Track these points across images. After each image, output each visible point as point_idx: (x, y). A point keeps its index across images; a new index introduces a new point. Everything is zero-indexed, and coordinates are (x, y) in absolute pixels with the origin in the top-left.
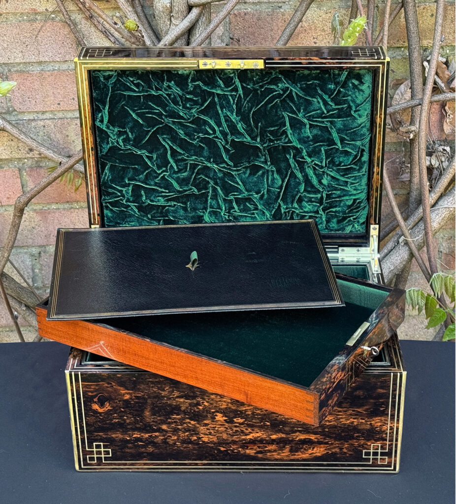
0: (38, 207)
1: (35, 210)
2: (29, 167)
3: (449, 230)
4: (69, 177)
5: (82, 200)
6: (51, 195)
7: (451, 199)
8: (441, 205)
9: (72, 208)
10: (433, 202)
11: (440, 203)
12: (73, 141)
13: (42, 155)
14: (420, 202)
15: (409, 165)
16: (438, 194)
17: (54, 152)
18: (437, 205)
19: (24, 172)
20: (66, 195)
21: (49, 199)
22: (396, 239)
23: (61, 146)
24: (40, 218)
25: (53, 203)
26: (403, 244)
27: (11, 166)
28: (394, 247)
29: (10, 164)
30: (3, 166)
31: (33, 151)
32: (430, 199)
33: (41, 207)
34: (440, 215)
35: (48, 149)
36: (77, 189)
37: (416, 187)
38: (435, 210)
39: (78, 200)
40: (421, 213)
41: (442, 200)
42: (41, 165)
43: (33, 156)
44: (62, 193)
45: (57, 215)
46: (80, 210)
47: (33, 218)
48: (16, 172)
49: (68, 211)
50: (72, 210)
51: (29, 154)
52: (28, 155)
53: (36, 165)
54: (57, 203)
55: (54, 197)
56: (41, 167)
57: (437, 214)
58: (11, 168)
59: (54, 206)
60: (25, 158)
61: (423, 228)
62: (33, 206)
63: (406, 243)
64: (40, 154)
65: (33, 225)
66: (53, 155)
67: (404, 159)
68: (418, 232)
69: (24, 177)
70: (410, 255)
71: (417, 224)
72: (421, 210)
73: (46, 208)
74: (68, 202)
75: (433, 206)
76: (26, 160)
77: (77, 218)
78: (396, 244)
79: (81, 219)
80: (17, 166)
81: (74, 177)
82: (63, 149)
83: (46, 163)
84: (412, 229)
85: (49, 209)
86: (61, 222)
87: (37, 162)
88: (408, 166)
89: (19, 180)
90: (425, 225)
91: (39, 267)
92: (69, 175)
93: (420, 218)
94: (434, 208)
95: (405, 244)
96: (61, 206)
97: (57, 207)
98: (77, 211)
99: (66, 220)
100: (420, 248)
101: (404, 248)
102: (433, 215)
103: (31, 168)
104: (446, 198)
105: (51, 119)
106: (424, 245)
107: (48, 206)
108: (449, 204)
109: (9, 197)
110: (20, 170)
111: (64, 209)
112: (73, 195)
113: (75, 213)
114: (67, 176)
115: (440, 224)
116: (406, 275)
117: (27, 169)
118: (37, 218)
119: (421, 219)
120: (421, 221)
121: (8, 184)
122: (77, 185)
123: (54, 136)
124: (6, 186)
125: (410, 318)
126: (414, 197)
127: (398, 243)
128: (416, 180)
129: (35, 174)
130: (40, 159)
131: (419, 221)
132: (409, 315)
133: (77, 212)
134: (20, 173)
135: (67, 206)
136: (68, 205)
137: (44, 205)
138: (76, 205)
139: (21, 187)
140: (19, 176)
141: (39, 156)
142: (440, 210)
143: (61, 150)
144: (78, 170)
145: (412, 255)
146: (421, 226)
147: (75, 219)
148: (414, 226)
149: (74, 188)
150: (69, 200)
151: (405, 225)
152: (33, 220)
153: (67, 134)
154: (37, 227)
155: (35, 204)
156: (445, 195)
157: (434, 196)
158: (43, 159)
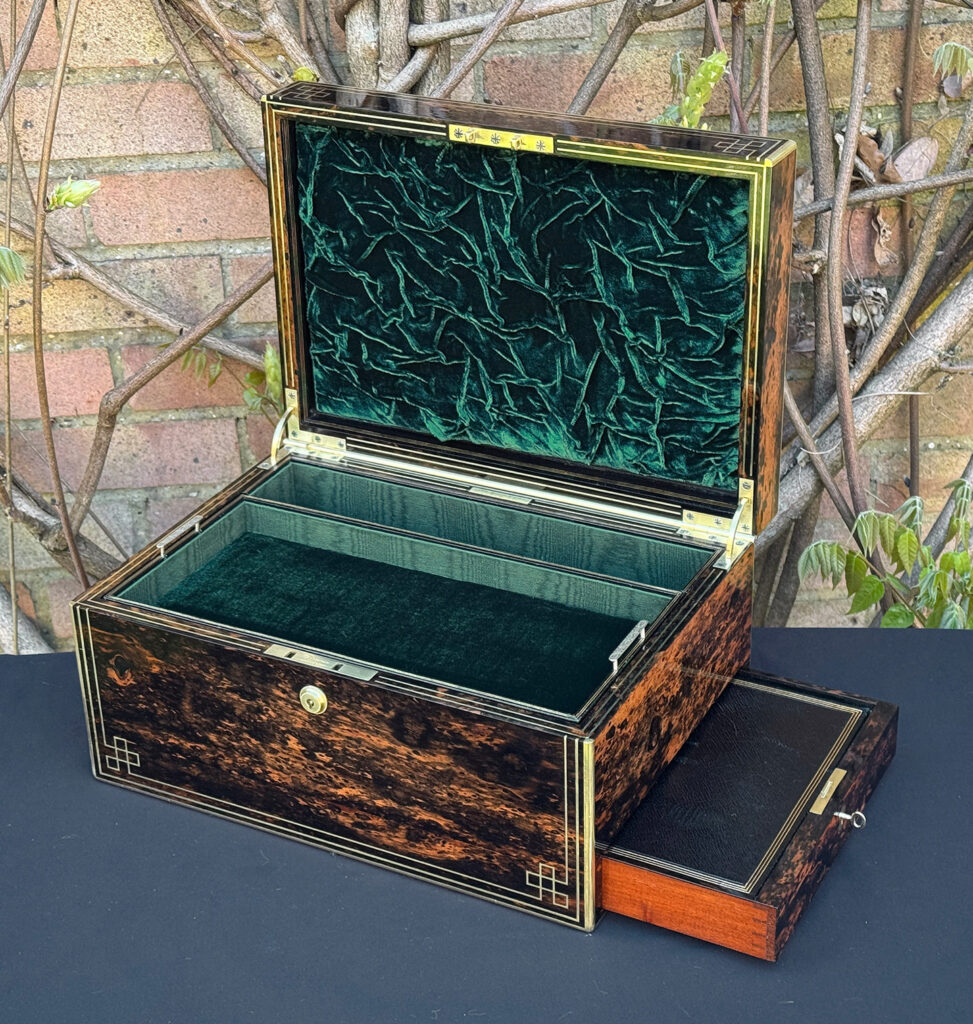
0: (143, 418)
1: (137, 424)
2: (126, 346)
3: (889, 441)
4: (197, 361)
5: (223, 403)
6: (167, 395)
7: (890, 379)
8: (872, 392)
9: (204, 418)
10: (857, 386)
11: (870, 388)
12: (206, 297)
13: (150, 324)
14: (833, 387)
15: (813, 324)
16: (866, 372)
17: (171, 316)
18: (864, 392)
19: (117, 353)
20: (194, 394)
21: (163, 402)
22: (791, 456)
23: (183, 306)
24: (146, 438)
25: (169, 409)
26: (803, 464)
27: (93, 344)
28: (788, 471)
29: (92, 340)
30: (80, 344)
31: (133, 316)
32: (851, 381)
33: (149, 417)
34: (869, 409)
35: (160, 311)
36: (213, 382)
37: (825, 362)
38: (861, 401)
39: (214, 403)
40: (835, 407)
41: (873, 383)
42: (148, 340)
43: (134, 326)
44: (185, 391)
45: (177, 430)
46: (219, 420)
47: (135, 438)
48: (103, 354)
49: (197, 423)
50: (205, 421)
51: (125, 320)
52: (125, 324)
53: (140, 342)
54: (177, 410)
55: (172, 399)
56: (148, 344)
57: (865, 409)
58: (94, 346)
59: (171, 416)
60: (120, 329)
61: (839, 434)
62: (133, 417)
63: (810, 463)
64: (146, 321)
65: (134, 451)
66: (168, 322)
67: (803, 314)
68: (831, 442)
69: (118, 362)
70: (816, 485)
71: (828, 428)
72: (835, 402)
73: (157, 419)
74: (196, 407)
75: (858, 393)
76: (121, 333)
77: (214, 436)
78: (792, 466)
79: (221, 437)
80: (105, 344)
81: (207, 362)
82: (187, 311)
83: (156, 338)
84: (819, 436)
85: (162, 420)
86: (185, 444)
87: (140, 335)
88: (811, 326)
89: (108, 369)
90: (842, 427)
91: (146, 528)
92: (198, 357)
93: (834, 417)
94: (859, 397)
95: (807, 464)
96: (184, 415)
97: (178, 417)
98: (213, 423)
99: (194, 439)
100: (834, 472)
101: (806, 472)
102: (858, 411)
103: (130, 346)
104: (881, 377)
105: (166, 257)
106: (842, 466)
107: (161, 416)
108: (886, 389)
109: (90, 399)
110: (109, 350)
111: (190, 420)
112: (207, 394)
113: (211, 427)
114: (194, 360)
115: (870, 425)
116: (811, 522)
117: (123, 349)
118: (142, 438)
119: (836, 418)
120: (837, 422)
121: (88, 376)
122: (214, 374)
123: (170, 288)
124: (85, 380)
125: (822, 605)
126: (823, 379)
127: (795, 463)
128: (826, 349)
129: (136, 356)
130: (146, 331)
131: (833, 422)
132: (820, 600)
133: (214, 426)
134: (110, 358)
135: (194, 414)
136: (196, 413)
137: (154, 414)
138: (211, 412)
139: (112, 381)
140: (108, 362)
141: (144, 325)
142: (871, 399)
143: (183, 313)
144: (214, 347)
145: (820, 484)
146: (837, 429)
147: (211, 438)
148: (824, 432)
149: (207, 381)
150: (198, 403)
151: (807, 430)
152: (133, 441)
153: (195, 284)
154: (141, 454)
155: (138, 411)
156: (878, 374)
157: (859, 376)
158: (151, 331)
